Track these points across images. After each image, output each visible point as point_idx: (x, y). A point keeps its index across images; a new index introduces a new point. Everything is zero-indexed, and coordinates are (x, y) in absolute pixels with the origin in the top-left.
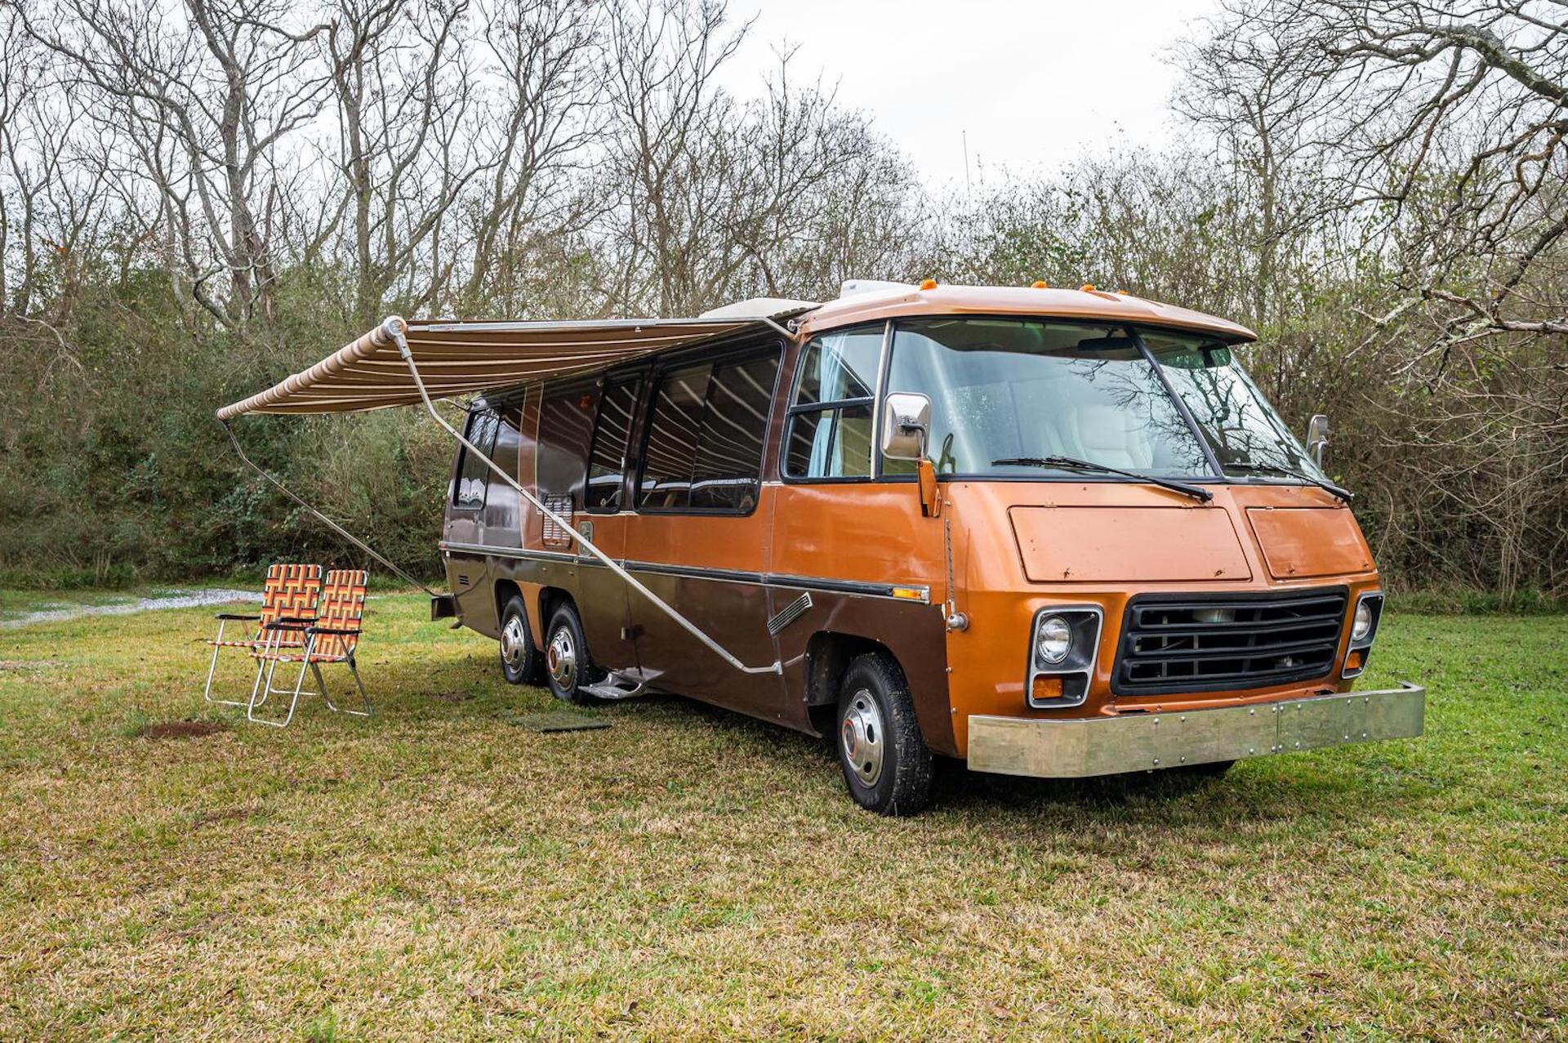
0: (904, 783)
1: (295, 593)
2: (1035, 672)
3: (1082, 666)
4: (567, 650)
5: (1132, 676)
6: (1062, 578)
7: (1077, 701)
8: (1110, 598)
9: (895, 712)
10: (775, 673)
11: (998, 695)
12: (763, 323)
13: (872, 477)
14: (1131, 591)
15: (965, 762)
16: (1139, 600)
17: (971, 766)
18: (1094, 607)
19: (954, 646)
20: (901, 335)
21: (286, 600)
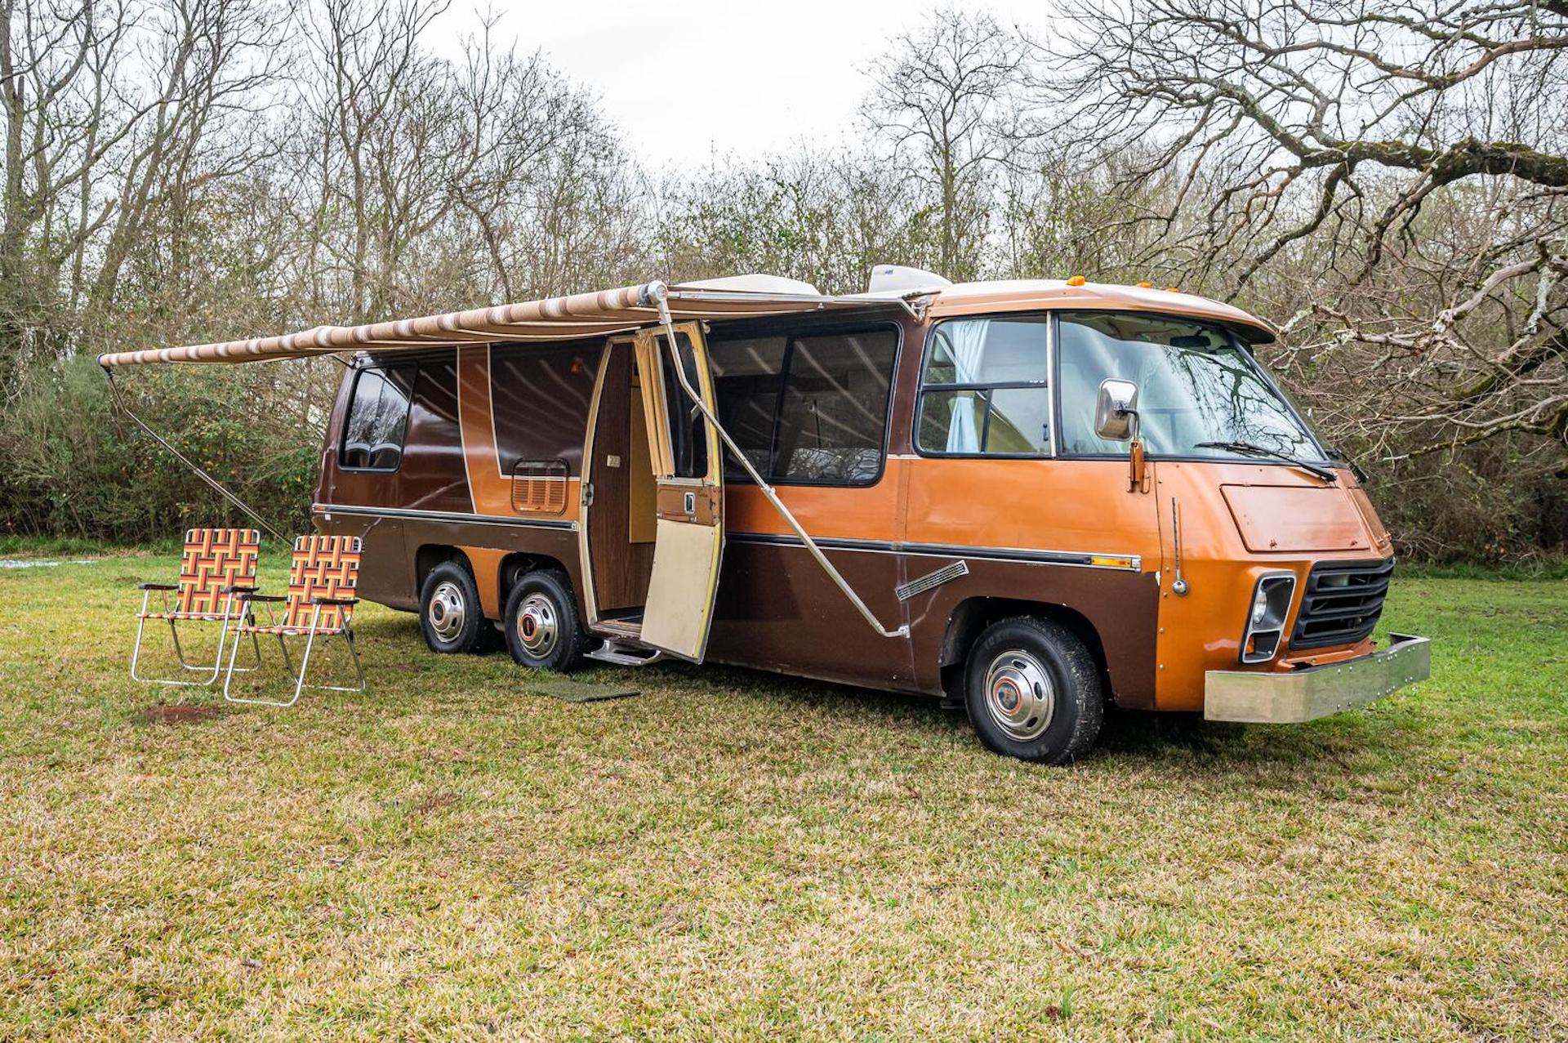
0: (1081, 734)
1: (224, 559)
2: (1251, 631)
3: (1275, 625)
4: (547, 617)
5: (1306, 633)
6: (1269, 549)
7: (1269, 656)
8: (1299, 566)
9: (1074, 670)
10: (900, 638)
11: (1205, 652)
12: (898, 305)
13: (1054, 454)
14: (1314, 559)
15: (1202, 713)
16: (1319, 567)
17: (1208, 716)
18: (1289, 574)
19: (1166, 609)
20: (1065, 326)
21: (214, 567)
